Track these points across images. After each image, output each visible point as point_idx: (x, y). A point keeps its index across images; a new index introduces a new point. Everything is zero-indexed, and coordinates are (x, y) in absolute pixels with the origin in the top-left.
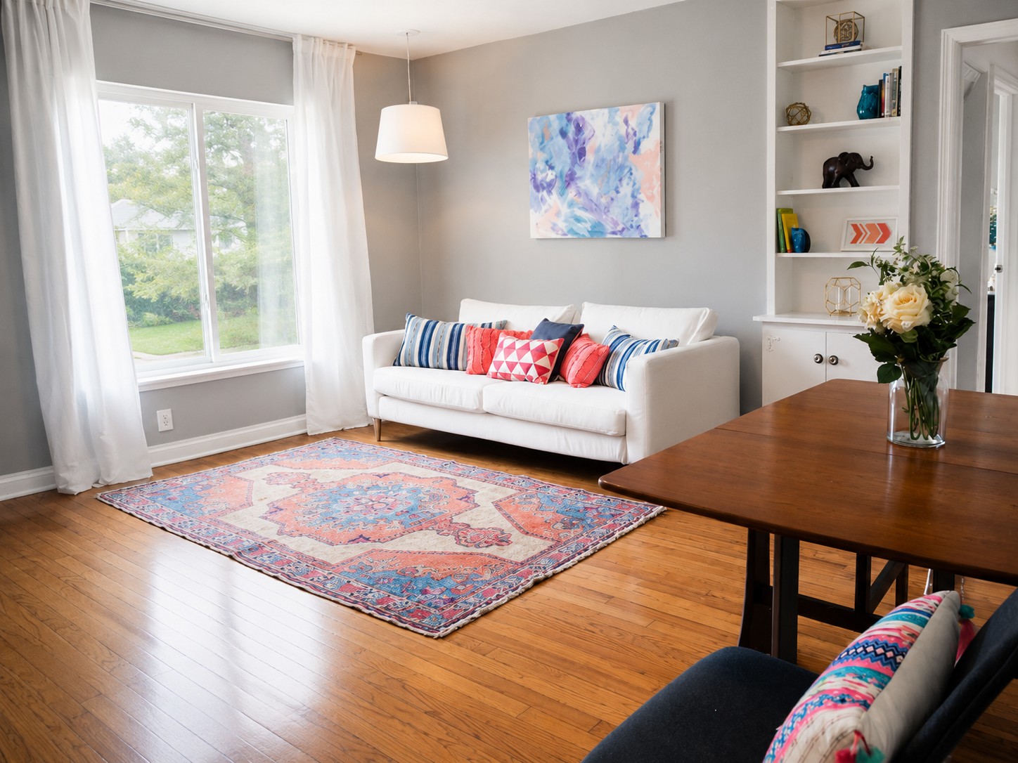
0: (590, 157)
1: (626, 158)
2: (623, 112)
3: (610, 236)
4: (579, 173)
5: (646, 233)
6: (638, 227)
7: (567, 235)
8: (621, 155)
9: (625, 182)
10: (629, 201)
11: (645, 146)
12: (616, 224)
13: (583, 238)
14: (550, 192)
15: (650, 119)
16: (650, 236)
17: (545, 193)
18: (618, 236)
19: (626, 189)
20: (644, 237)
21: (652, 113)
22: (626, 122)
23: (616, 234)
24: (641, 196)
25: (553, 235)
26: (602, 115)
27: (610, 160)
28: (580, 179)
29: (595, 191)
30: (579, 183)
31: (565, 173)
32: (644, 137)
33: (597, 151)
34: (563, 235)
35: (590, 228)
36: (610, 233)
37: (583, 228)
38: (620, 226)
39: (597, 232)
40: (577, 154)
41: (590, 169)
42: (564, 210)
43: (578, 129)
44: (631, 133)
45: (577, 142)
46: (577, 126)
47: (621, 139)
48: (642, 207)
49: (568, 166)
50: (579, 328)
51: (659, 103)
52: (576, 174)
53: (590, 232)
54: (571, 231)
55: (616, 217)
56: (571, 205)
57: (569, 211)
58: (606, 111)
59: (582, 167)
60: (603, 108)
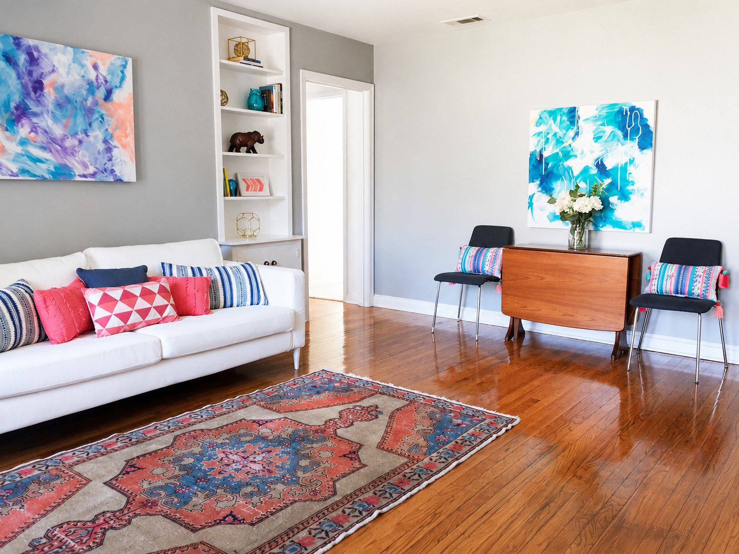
0: (50, 95)
1: (96, 103)
2: (90, 57)
3: (78, 179)
4: (34, 108)
5: (121, 177)
6: (112, 171)
7: (17, 176)
8: (90, 99)
9: (96, 125)
10: (101, 147)
11: (117, 96)
12: (86, 167)
13: (44, 179)
15: (123, 72)
16: (125, 180)
18: (89, 179)
19: (97, 134)
20: (119, 181)
21: (124, 66)
22: (95, 67)
23: (87, 178)
24: (114, 143)
26: (64, 53)
27: (76, 102)
28: (36, 115)
29: (58, 131)
30: (35, 120)
31: (13, 105)
32: (116, 87)
33: (59, 88)
34: (11, 176)
35: (52, 169)
36: (79, 176)
37: (42, 170)
38: (91, 170)
39: (62, 174)
40: (30, 85)
41: (51, 107)
42: (13, 148)
43: (33, 60)
44: (101, 80)
45: (30, 73)
46: (30, 54)
47: (90, 83)
48: (115, 152)
49: (16, 99)
50: (144, 269)
51: (131, 59)
52: (31, 109)
53: (52, 173)
54: (23, 171)
55: (86, 160)
56: (23, 143)
57: (19, 149)
58: (70, 49)
59: (38, 102)
60: (66, 45)
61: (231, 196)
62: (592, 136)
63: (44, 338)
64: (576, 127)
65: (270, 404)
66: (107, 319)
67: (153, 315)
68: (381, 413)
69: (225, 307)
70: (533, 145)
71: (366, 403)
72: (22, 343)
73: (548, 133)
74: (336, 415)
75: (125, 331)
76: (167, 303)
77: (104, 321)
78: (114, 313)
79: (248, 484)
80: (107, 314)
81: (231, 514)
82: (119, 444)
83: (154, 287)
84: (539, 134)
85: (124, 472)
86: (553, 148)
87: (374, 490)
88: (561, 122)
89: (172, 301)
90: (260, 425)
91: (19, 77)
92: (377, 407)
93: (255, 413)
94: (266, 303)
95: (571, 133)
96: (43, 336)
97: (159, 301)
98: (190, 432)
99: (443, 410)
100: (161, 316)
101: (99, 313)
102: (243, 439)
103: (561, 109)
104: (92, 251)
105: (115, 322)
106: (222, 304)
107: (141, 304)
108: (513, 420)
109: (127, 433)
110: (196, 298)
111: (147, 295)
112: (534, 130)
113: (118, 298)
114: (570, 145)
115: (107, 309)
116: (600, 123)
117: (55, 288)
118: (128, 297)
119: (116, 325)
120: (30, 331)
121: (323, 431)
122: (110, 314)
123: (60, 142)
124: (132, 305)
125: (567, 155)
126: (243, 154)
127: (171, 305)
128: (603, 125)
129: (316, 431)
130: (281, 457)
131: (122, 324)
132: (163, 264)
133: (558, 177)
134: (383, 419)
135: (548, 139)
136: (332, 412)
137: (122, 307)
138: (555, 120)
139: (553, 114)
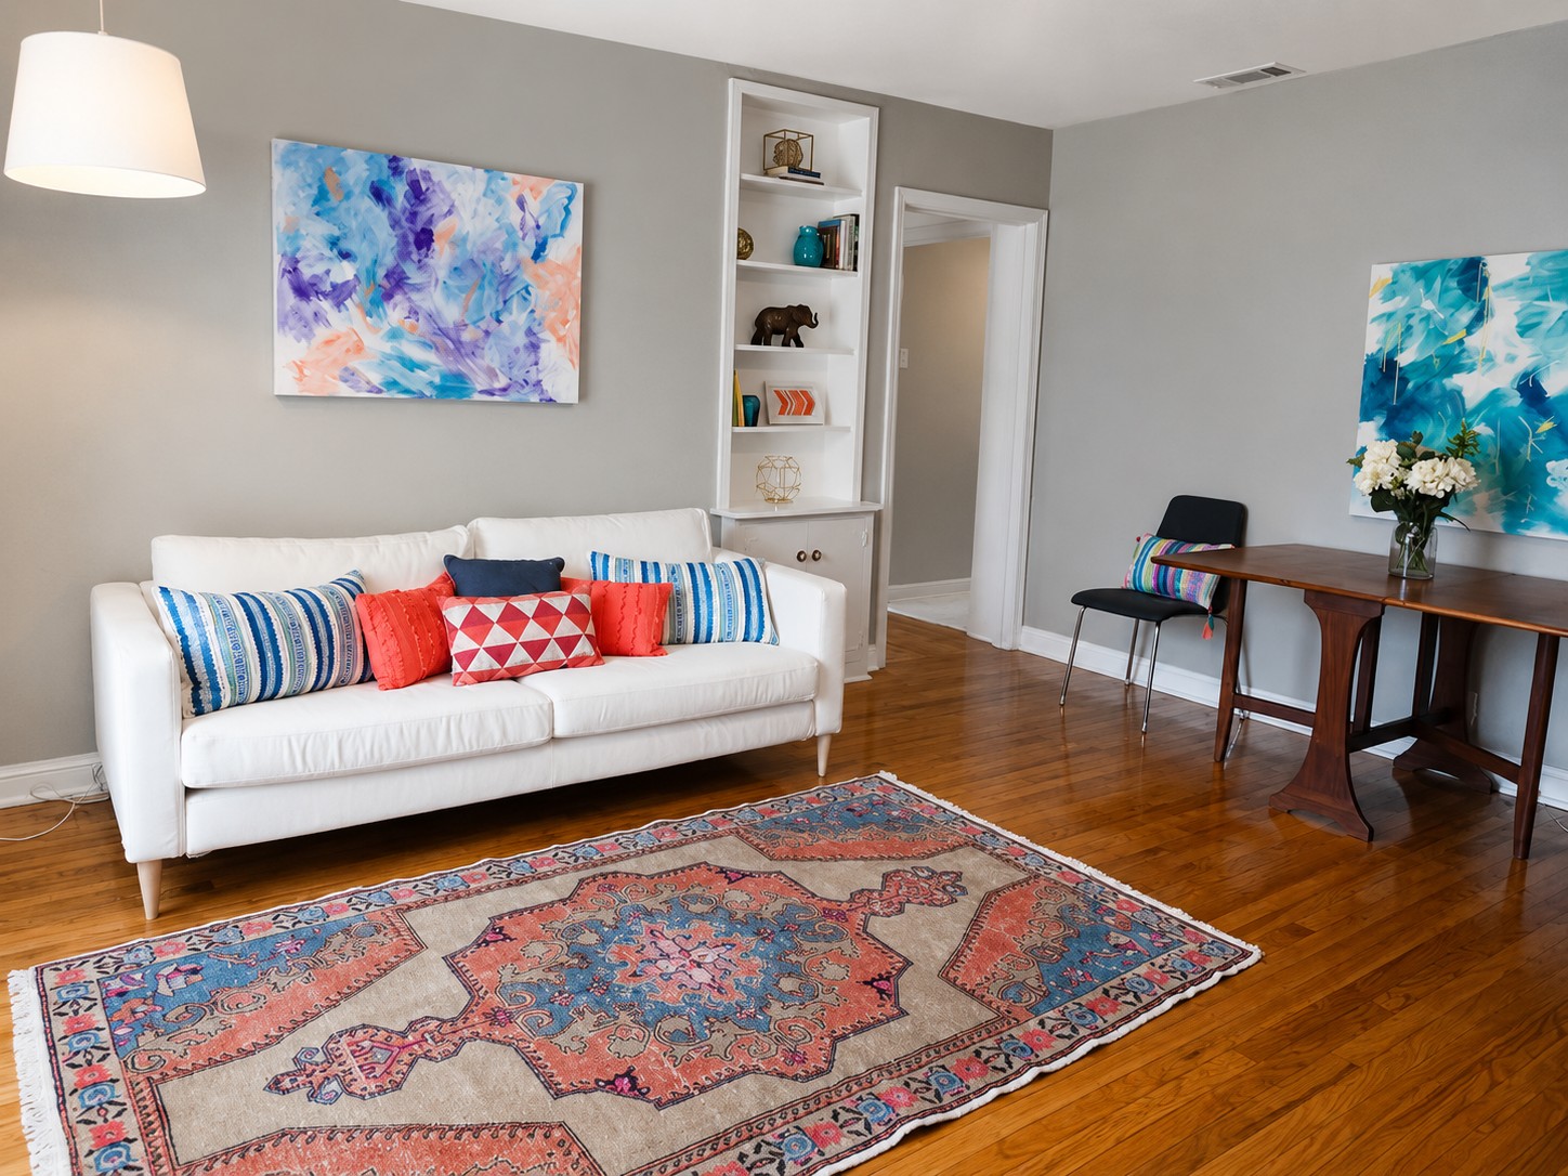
0: (442, 255)
1: (518, 265)
2: (512, 185)
3: (477, 397)
4: (414, 276)
5: (551, 394)
6: (539, 383)
7: (380, 391)
8: (508, 257)
9: (515, 303)
10: (521, 340)
11: (554, 251)
12: (492, 373)
13: (420, 398)
14: (339, 304)
15: (567, 209)
16: (559, 399)
17: (326, 305)
18: (498, 399)
19: (517, 317)
20: (548, 401)
21: (570, 199)
22: (521, 203)
23: (493, 395)
24: (544, 334)
25: (344, 390)
26: (473, 179)
27: (484, 265)
28: (417, 288)
29: (451, 314)
30: (415, 296)
31: (381, 272)
32: (555, 236)
33: (459, 242)
34: (370, 391)
35: (437, 380)
36: (481, 392)
37: (420, 380)
38: (502, 382)
39: (453, 388)
40: (411, 238)
41: (442, 274)
42: (377, 344)
43: (417, 193)
44: (531, 223)
45: (413, 216)
46: (414, 186)
47: (510, 231)
48: (544, 349)
49: (389, 260)
50: (559, 564)
51: (582, 185)
52: (409, 278)
53: (436, 387)
54: (392, 384)
55: (495, 365)
56: (394, 335)
57: (387, 347)
58: (480, 172)
59: (421, 265)
60: (475, 166)
61: (746, 425)
62: (1515, 321)
63: (367, 678)
64: (1478, 303)
65: (761, 839)
66: (471, 655)
67: (553, 652)
68: (964, 891)
69: (696, 641)
70: (1374, 341)
71: (942, 863)
72: (332, 682)
73: (1410, 316)
74: (875, 882)
75: (501, 679)
76: (579, 632)
77: (467, 657)
78: (483, 646)
79: (676, 1013)
80: (473, 645)
81: (629, 1074)
82: (491, 881)
83: (560, 602)
84: (1389, 316)
85: (483, 942)
86: (1421, 348)
87: (905, 1078)
88: (1445, 290)
89: (590, 629)
90: (730, 882)
91: (395, 224)
92: (959, 875)
93: (729, 853)
94: (774, 641)
95: (1466, 316)
96: (368, 676)
97: (566, 628)
98: (604, 876)
99: (1097, 907)
100: (567, 654)
101: (461, 643)
102: (693, 908)
103: (1443, 262)
104: (484, 525)
105: (483, 662)
106: (691, 637)
107: (533, 631)
108: (1246, 954)
109: (505, 860)
110: (634, 626)
111: (546, 615)
112: (1376, 307)
113: (494, 618)
114: (1461, 342)
115: (474, 637)
116: (1537, 293)
117: (398, 591)
118: (513, 620)
119: (485, 667)
120: (348, 666)
121: (842, 916)
122: (477, 646)
123: (452, 334)
124: (516, 633)
125: (1453, 363)
126: (775, 349)
127: (588, 636)
128: (1545, 298)
129: (827, 913)
130: (750, 964)
131: (497, 666)
132: (594, 554)
133: (1426, 410)
134: (966, 907)
135: (1409, 328)
136: (869, 876)
137: (498, 636)
138: (1428, 287)
139: (1423, 274)
